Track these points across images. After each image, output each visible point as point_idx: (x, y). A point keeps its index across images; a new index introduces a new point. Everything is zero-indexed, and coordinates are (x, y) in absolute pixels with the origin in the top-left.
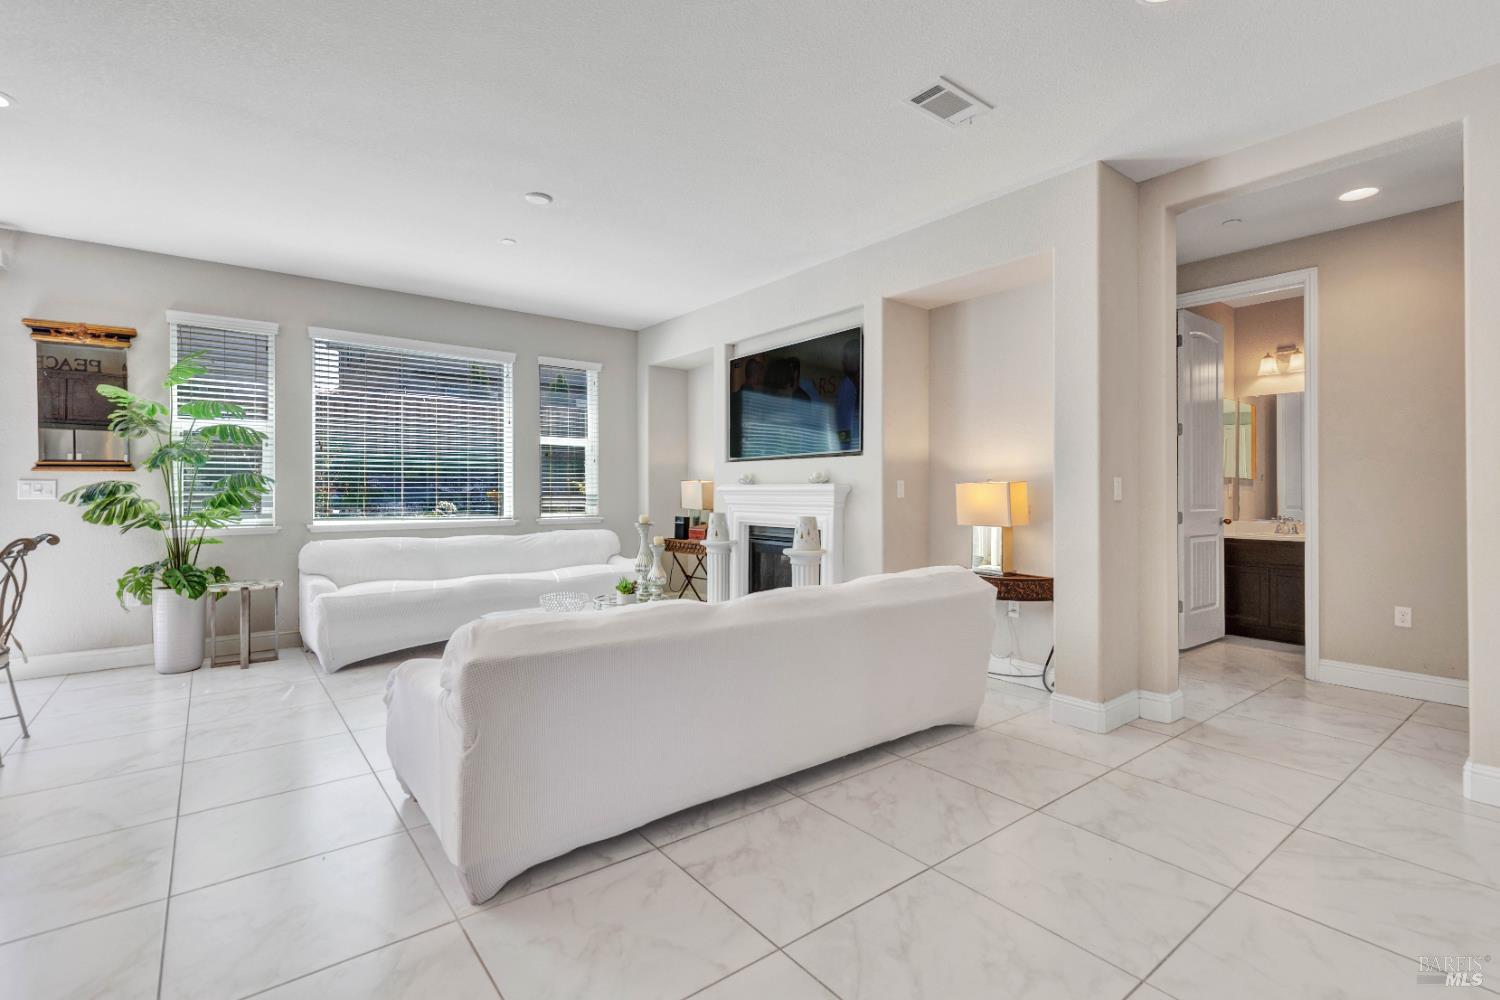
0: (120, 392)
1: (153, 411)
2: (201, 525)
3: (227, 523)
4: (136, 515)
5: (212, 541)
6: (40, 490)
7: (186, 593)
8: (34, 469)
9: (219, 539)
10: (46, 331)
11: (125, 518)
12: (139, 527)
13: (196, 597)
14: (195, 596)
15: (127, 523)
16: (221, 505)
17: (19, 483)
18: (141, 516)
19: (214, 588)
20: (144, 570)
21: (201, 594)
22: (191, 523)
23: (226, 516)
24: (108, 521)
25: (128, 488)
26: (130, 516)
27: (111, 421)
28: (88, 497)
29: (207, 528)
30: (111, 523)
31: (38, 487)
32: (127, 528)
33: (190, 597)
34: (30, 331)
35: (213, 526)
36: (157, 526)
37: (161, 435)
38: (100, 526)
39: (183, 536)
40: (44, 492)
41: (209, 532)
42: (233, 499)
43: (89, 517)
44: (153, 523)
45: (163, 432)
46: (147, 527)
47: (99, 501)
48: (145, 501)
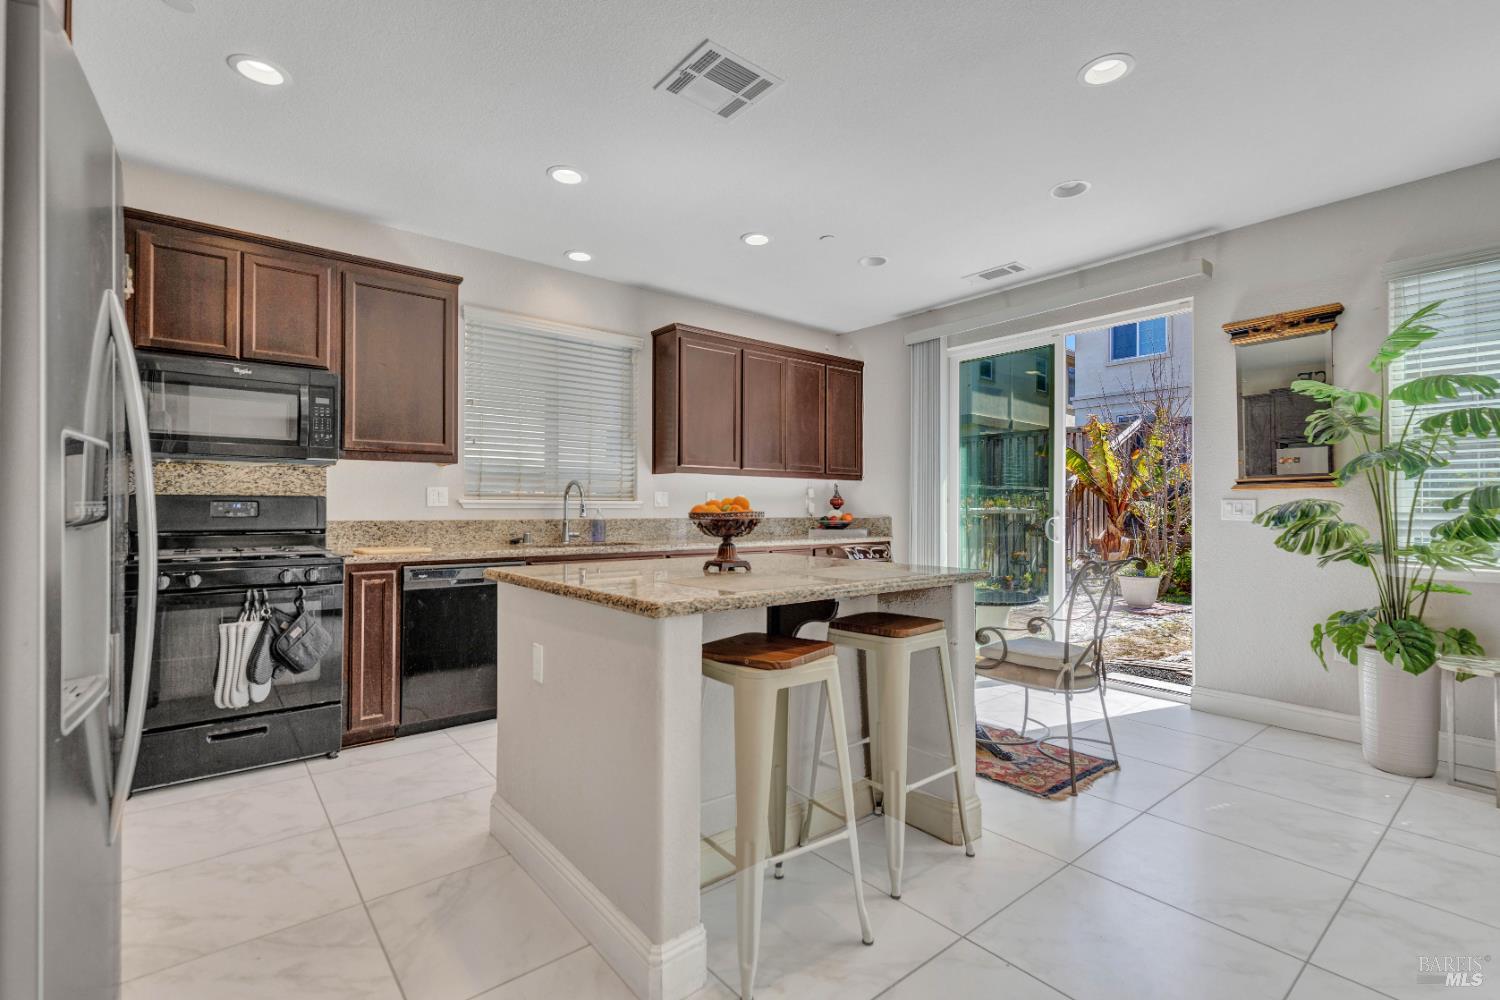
0: (1325, 388)
1: (1362, 407)
2: (1429, 563)
3: (1468, 563)
4: (1339, 544)
5: (1448, 589)
6: (1241, 511)
7: (1399, 661)
8: (1234, 487)
9: (1461, 588)
10: (1244, 333)
11: (1326, 547)
12: (1337, 560)
13: (1416, 672)
14: (1416, 669)
15: (1328, 553)
16: (1460, 535)
17: (1223, 503)
18: (1346, 545)
19: (1448, 664)
20: (1344, 618)
21: (1426, 668)
22: (1412, 558)
23: (1468, 553)
24: (1306, 549)
25: (1325, 508)
26: (1333, 544)
27: (1309, 423)
28: (1279, 519)
29: (1439, 568)
30: (1309, 552)
31: (1239, 507)
32: (1326, 560)
33: (1406, 668)
34: (1230, 336)
35: (1446, 565)
36: (1363, 560)
37: (1368, 436)
38: (1297, 555)
39: (1401, 576)
40: (1244, 513)
41: (1442, 575)
42: (1482, 526)
43: (1282, 543)
44: (1357, 555)
45: (1371, 432)
46: (1348, 561)
47: (1290, 525)
48: (1346, 525)
